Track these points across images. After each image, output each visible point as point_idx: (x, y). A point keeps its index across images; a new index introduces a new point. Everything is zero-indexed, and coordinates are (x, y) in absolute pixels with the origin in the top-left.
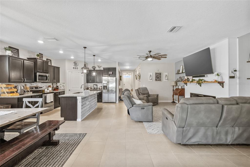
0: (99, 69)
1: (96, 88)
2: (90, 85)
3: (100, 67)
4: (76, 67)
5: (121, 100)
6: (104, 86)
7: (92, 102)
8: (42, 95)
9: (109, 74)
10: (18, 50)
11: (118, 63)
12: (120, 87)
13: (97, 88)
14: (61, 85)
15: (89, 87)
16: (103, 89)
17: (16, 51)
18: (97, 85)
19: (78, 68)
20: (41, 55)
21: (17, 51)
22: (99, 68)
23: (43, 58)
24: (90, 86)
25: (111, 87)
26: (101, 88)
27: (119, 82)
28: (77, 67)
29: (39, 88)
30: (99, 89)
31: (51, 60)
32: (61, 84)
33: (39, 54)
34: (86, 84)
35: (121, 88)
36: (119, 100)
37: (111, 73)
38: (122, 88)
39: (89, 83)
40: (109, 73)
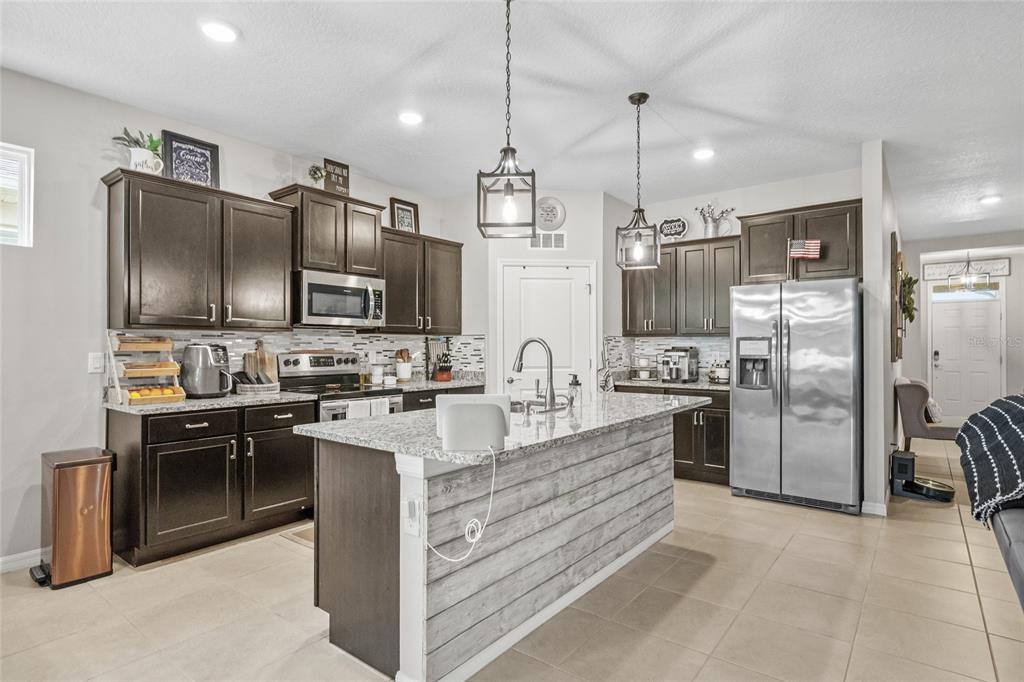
0: (710, 235)
1: (686, 376)
2: (649, 352)
3: (717, 214)
4: (553, 233)
5: (912, 488)
6: (743, 361)
7: (601, 495)
8: (316, 403)
9: (796, 261)
10: (214, 149)
11: (887, 147)
12: (901, 374)
13: (694, 377)
14: (469, 351)
15: (643, 363)
16: (735, 379)
17: (203, 155)
18: (694, 353)
19: (560, 239)
20: (338, 171)
21: (208, 153)
22: (711, 226)
23: (348, 187)
24: (647, 357)
25: (804, 372)
26: (722, 373)
27: (894, 326)
28: (557, 232)
29: (339, 361)
30: (713, 380)
31: (415, 206)
32: (466, 344)
33: (321, 165)
34: (623, 340)
35: (907, 381)
36: (891, 482)
37: (812, 248)
38: (919, 380)
39: (639, 342)
40: (795, 252)
